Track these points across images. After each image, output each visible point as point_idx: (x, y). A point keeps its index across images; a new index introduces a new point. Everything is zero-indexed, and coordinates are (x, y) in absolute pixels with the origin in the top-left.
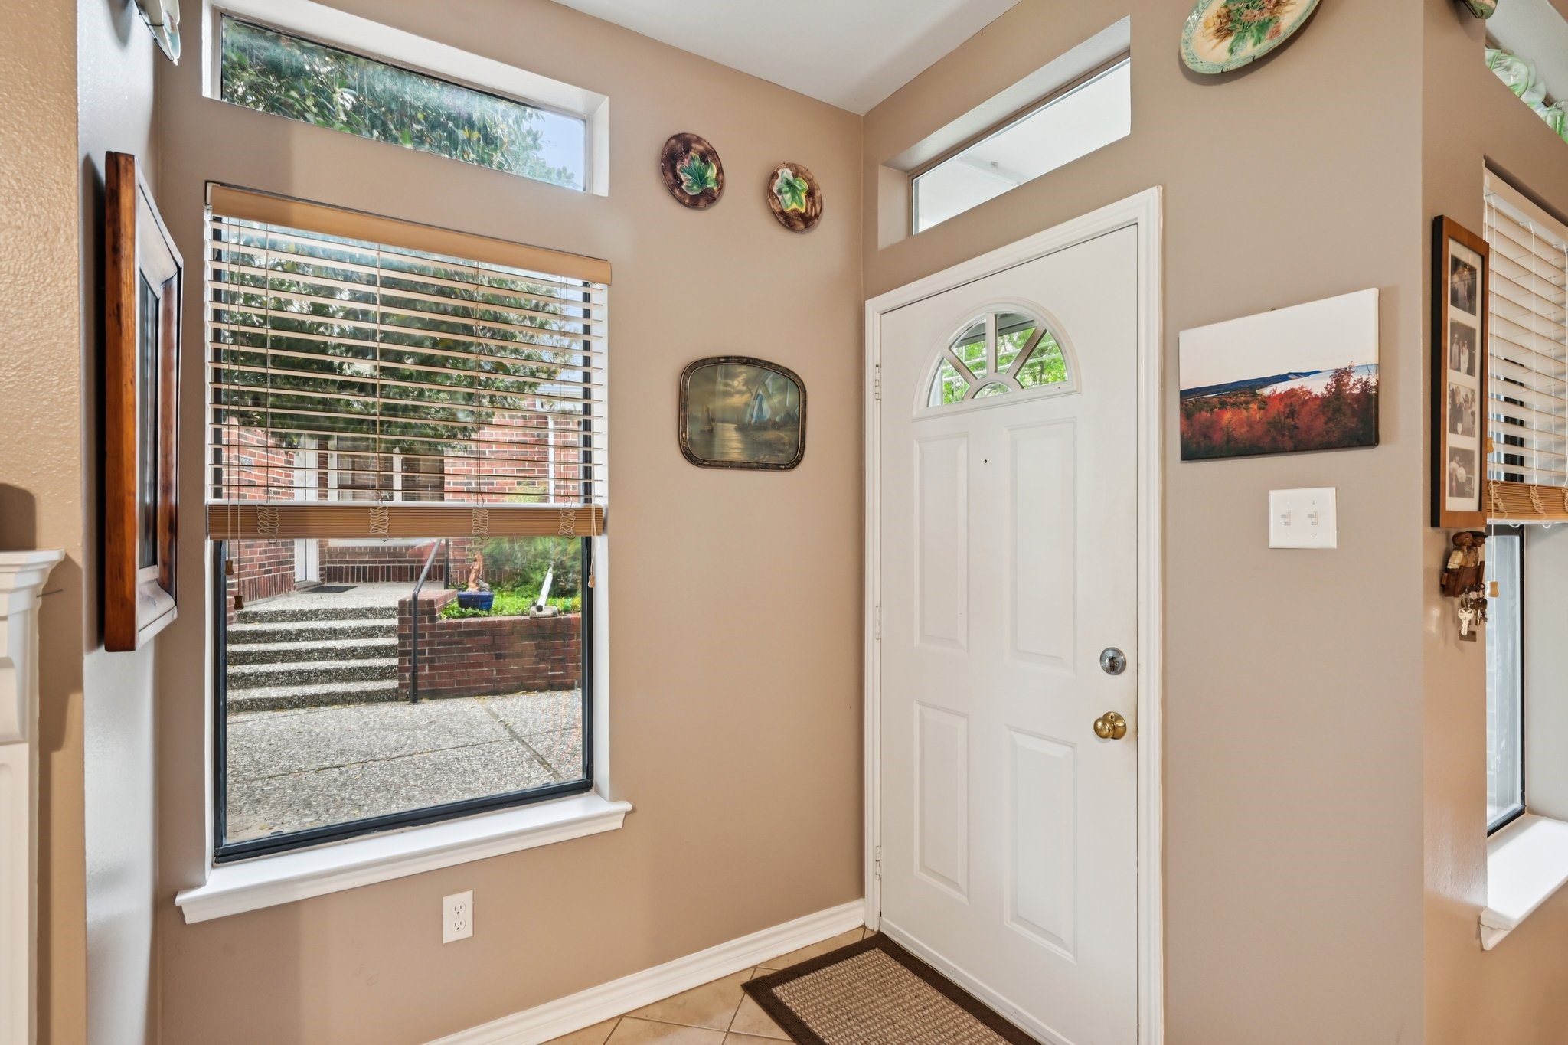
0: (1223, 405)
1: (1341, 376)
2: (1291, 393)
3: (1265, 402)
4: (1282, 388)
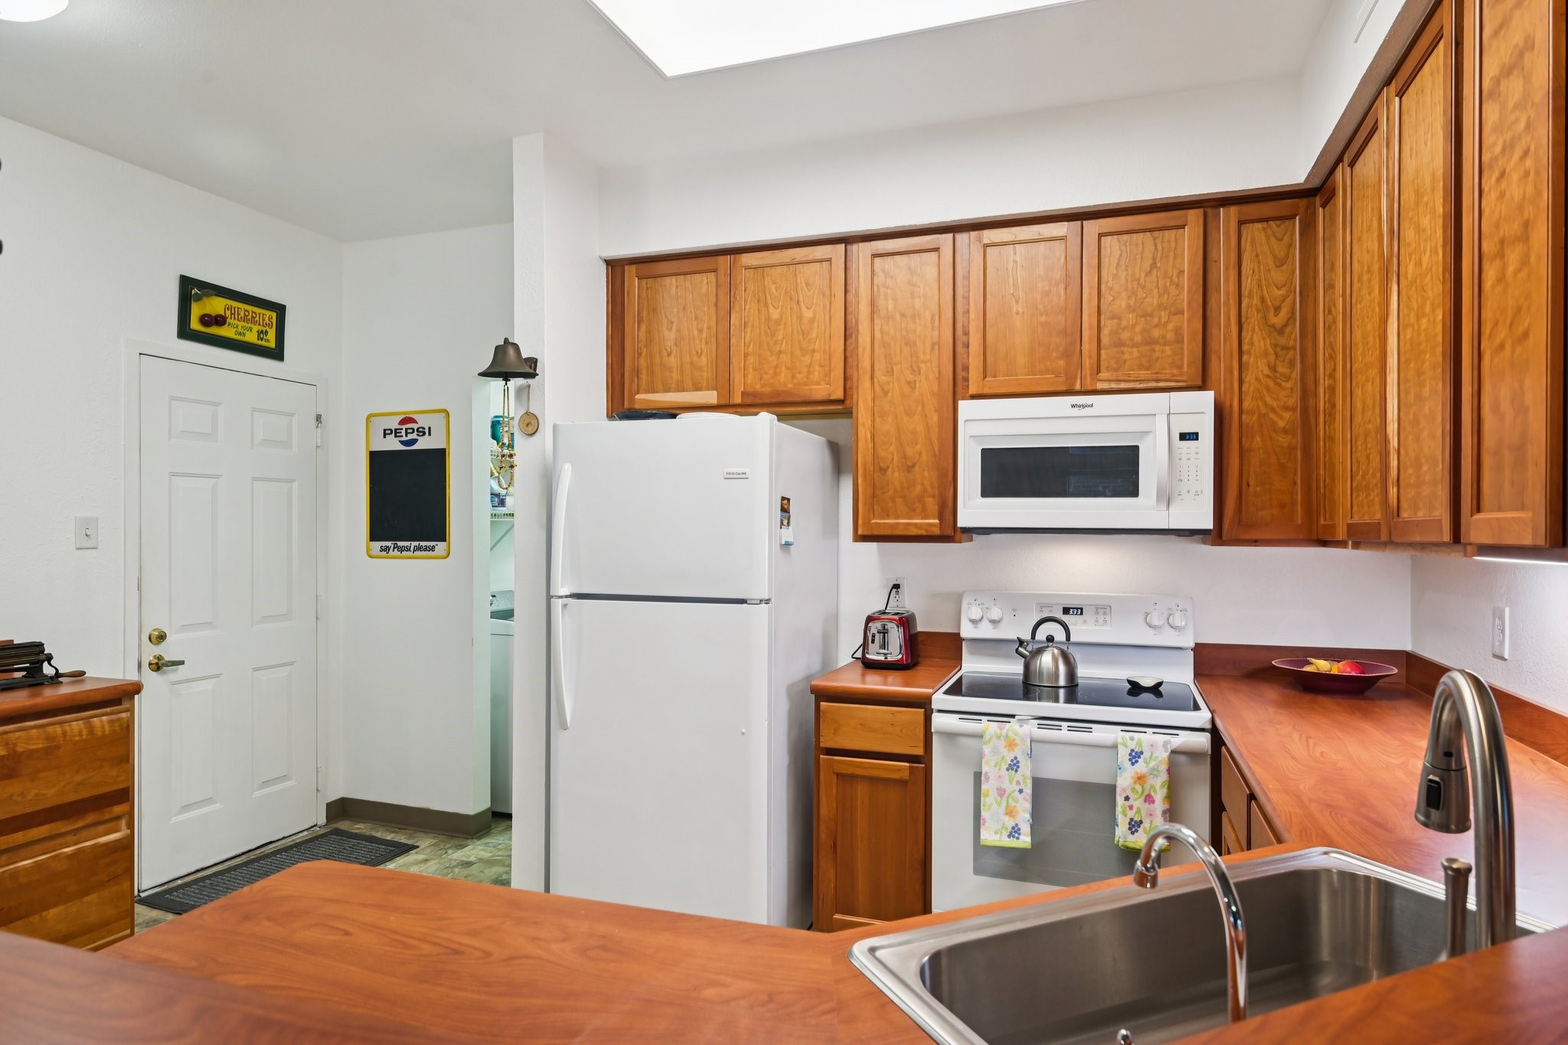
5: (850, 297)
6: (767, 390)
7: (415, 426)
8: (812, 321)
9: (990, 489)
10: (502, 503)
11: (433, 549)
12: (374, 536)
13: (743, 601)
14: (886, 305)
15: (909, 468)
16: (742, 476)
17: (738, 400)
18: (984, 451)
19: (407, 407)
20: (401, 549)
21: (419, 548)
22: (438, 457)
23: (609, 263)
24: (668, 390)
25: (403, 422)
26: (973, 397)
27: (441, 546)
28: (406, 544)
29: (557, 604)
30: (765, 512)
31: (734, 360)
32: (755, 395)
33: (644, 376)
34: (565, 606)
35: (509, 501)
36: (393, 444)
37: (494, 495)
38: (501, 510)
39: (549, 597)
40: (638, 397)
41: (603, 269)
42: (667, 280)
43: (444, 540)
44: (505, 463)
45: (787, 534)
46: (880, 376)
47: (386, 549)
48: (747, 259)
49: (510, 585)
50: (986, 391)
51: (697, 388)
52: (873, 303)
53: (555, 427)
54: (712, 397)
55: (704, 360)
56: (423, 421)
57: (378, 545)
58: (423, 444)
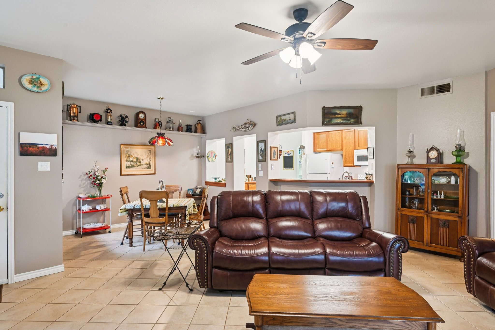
0: (30, 147)
1: (52, 146)
2: (43, 147)
3: (38, 148)
4: (42, 146)
5: (342, 137)
6: (332, 148)
7: (289, 153)
8: (338, 140)
9: (358, 161)
10: (300, 162)
11: (292, 169)
12: (284, 167)
13: (327, 173)
14: (347, 138)
15: (349, 158)
16: (327, 160)
17: (329, 150)
18: (358, 156)
19: (288, 150)
20: (288, 169)
21: (290, 169)
22: (292, 157)
23: (313, 133)
24: (321, 149)
25: (288, 152)
26: (357, 149)
27: (293, 168)
28: (288, 168)
29: (307, 174)
30: (329, 164)
31: (328, 145)
32: (331, 149)
33: (318, 147)
34: (308, 174)
35: (301, 162)
36: (286, 155)
37: (299, 161)
38: (300, 163)
39: (306, 173)
40: (317, 149)
41: (313, 134)
42: (320, 135)
43: (293, 167)
44: (301, 158)
45: (333, 166)
46: (346, 147)
47: (286, 169)
48: (330, 132)
49: (302, 175)
50: (358, 149)
51: (324, 148)
52: (345, 138)
53: (307, 154)
54: (326, 149)
55: (325, 145)
56: (290, 152)
57: (284, 168)
58: (290, 155)
